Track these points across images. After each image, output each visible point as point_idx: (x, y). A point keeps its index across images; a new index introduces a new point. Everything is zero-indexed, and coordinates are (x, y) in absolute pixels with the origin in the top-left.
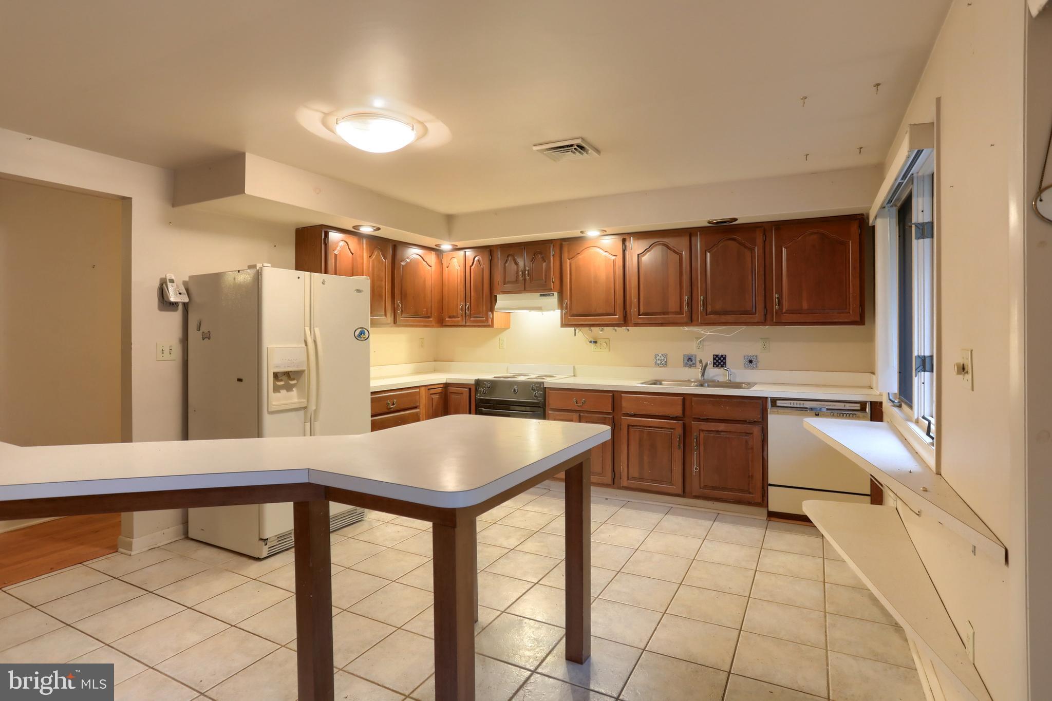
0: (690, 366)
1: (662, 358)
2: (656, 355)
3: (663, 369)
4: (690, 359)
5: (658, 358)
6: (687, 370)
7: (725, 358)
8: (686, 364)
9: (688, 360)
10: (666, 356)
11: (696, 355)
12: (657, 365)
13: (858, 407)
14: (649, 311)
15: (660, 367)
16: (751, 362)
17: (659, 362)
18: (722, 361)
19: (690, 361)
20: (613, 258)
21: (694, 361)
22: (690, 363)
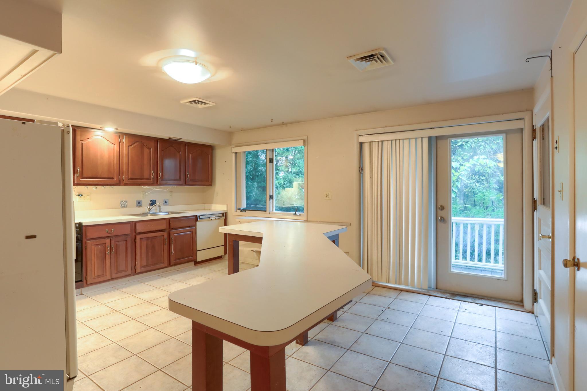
0: (139, 206)
1: (125, 203)
2: (121, 201)
3: (125, 209)
4: (139, 203)
5: (122, 203)
6: (138, 208)
7: (155, 201)
8: (138, 205)
9: (138, 203)
10: (126, 202)
11: (142, 201)
12: (122, 207)
13: (220, 215)
14: (134, 177)
15: (124, 208)
16: (166, 202)
17: (123, 205)
18: (154, 203)
19: (139, 204)
20: (113, 145)
21: (141, 204)
22: (139, 205)
